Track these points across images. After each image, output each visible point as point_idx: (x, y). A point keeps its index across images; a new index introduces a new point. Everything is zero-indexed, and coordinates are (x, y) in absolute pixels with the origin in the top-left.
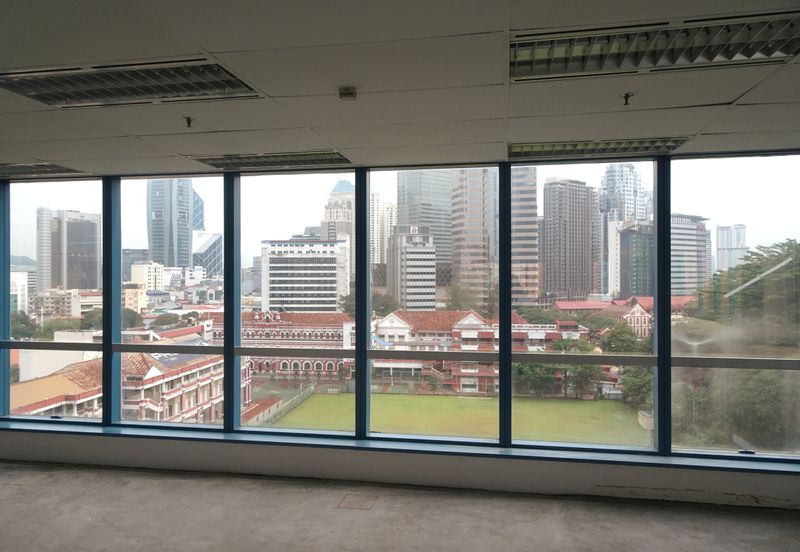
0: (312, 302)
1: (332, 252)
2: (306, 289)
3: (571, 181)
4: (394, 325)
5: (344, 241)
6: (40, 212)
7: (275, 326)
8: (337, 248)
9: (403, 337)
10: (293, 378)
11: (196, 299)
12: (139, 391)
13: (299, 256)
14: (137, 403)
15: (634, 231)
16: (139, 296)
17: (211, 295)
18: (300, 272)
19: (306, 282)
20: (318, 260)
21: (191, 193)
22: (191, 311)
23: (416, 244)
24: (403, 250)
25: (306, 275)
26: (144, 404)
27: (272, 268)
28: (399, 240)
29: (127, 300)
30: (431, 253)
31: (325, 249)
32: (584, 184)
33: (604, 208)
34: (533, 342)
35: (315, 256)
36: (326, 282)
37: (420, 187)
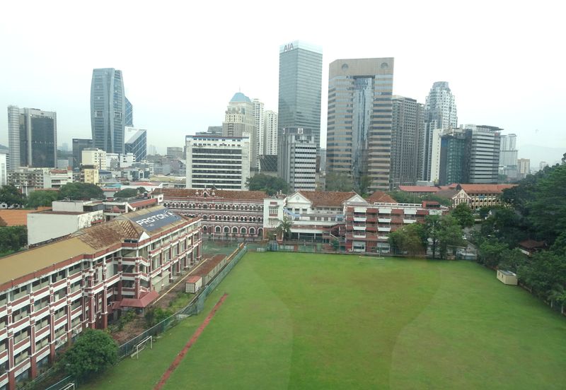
0: (224, 182)
1: (239, 146)
2: (219, 172)
3: (406, 99)
4: (299, 201)
5: (248, 138)
6: (10, 109)
7: (211, 200)
8: (242, 143)
9: (306, 210)
10: (225, 238)
11: (130, 177)
12: (135, 251)
13: (214, 148)
14: (134, 260)
15: (451, 136)
16: (95, 175)
17: (141, 174)
18: (214, 159)
19: (219, 167)
20: (229, 151)
21: (123, 99)
22: (139, 187)
23: (302, 141)
24: (293, 146)
25: (219, 162)
26: (138, 261)
27: (194, 156)
28: (289, 138)
29: (86, 176)
30: (313, 148)
31: (234, 143)
32: (415, 101)
33: (428, 119)
34: (407, 217)
35: (226, 148)
36: (233, 167)
37: (296, 99)
